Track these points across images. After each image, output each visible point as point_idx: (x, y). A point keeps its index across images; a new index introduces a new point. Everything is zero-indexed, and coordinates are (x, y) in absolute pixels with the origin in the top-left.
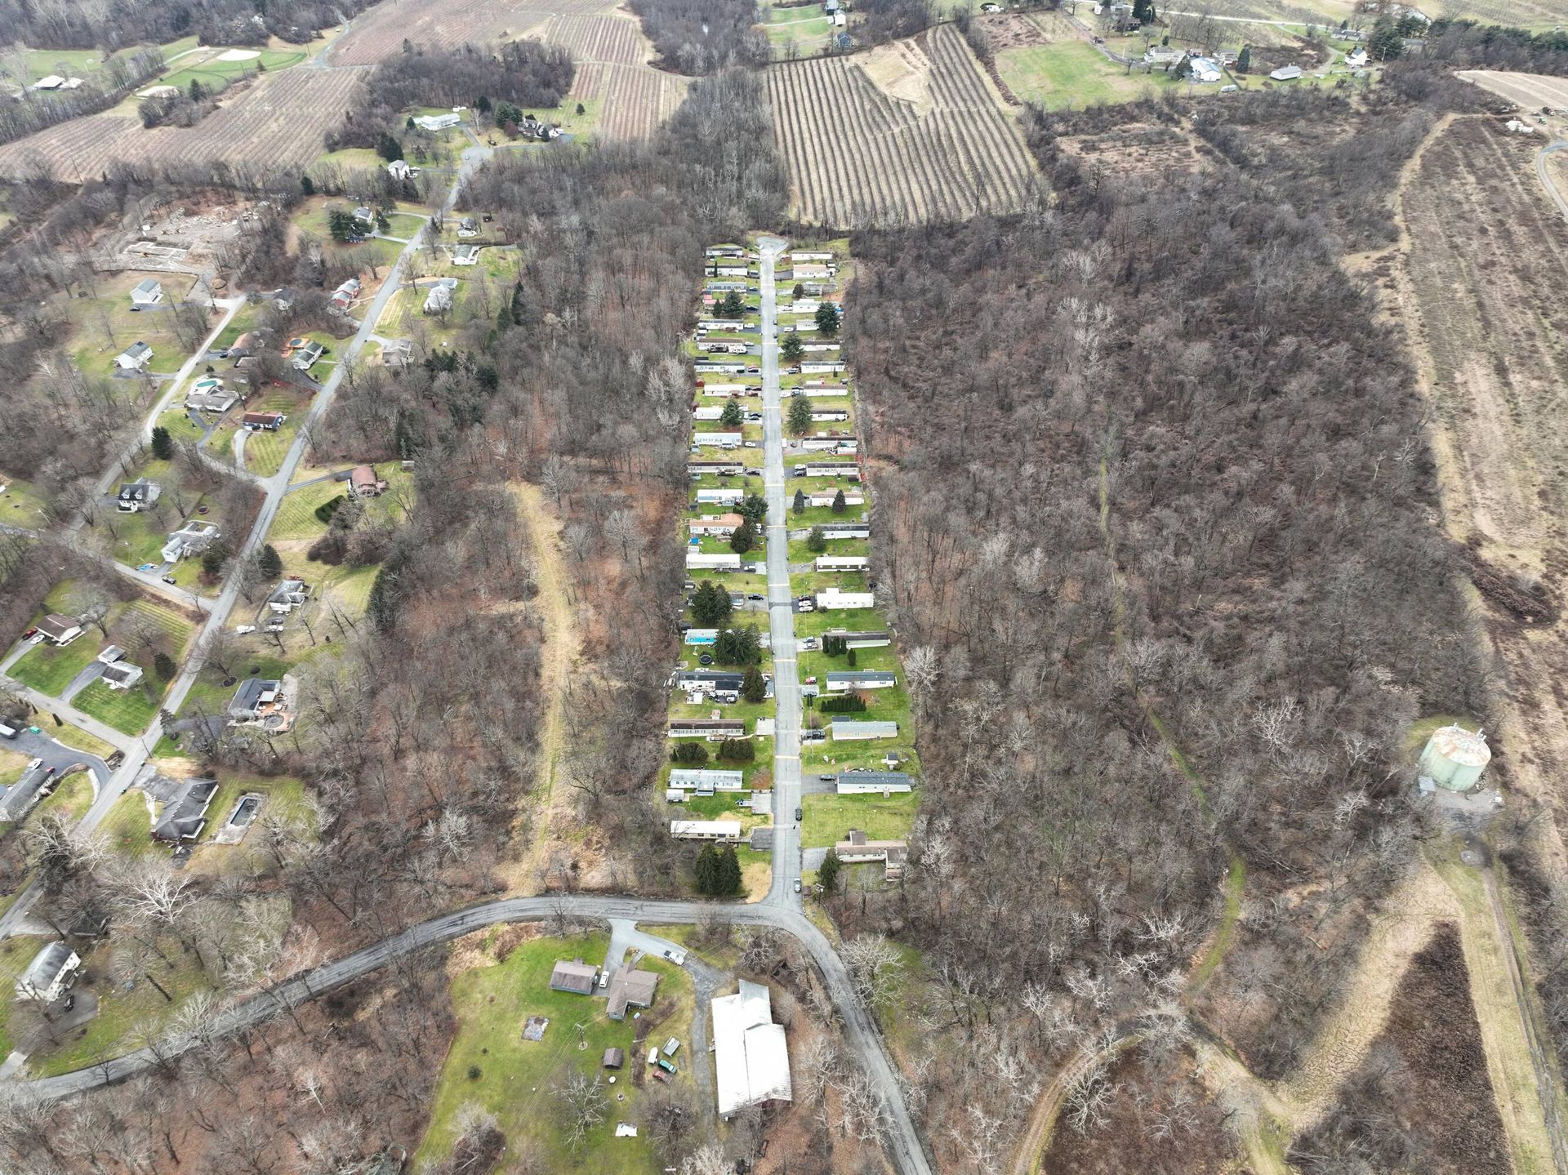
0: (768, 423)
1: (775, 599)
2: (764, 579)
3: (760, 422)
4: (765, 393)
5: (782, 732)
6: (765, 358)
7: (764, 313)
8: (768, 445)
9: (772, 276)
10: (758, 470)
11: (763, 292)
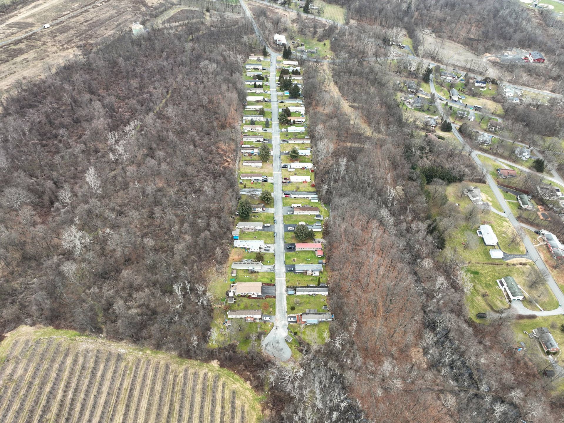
0: (279, 164)
1: (276, 103)
2: (279, 107)
3: (282, 165)
4: (280, 181)
5: (274, 77)
6: (280, 204)
7: (282, 245)
8: (279, 154)
9: (278, 287)
10: (282, 142)
11: (284, 269)
